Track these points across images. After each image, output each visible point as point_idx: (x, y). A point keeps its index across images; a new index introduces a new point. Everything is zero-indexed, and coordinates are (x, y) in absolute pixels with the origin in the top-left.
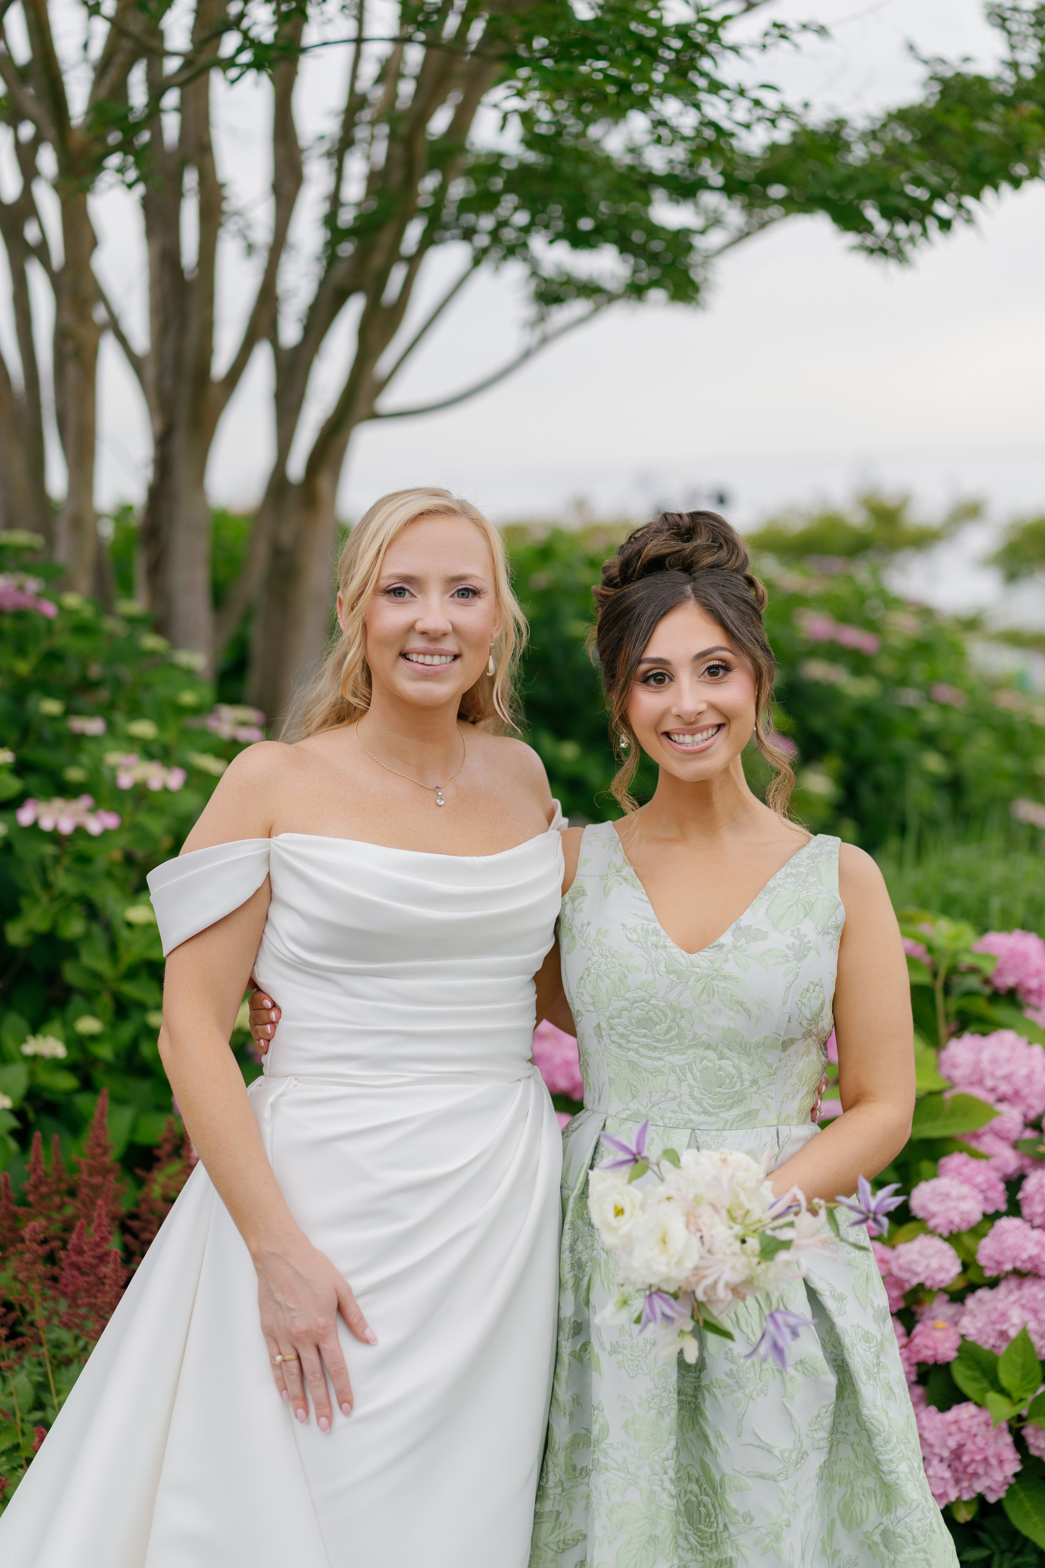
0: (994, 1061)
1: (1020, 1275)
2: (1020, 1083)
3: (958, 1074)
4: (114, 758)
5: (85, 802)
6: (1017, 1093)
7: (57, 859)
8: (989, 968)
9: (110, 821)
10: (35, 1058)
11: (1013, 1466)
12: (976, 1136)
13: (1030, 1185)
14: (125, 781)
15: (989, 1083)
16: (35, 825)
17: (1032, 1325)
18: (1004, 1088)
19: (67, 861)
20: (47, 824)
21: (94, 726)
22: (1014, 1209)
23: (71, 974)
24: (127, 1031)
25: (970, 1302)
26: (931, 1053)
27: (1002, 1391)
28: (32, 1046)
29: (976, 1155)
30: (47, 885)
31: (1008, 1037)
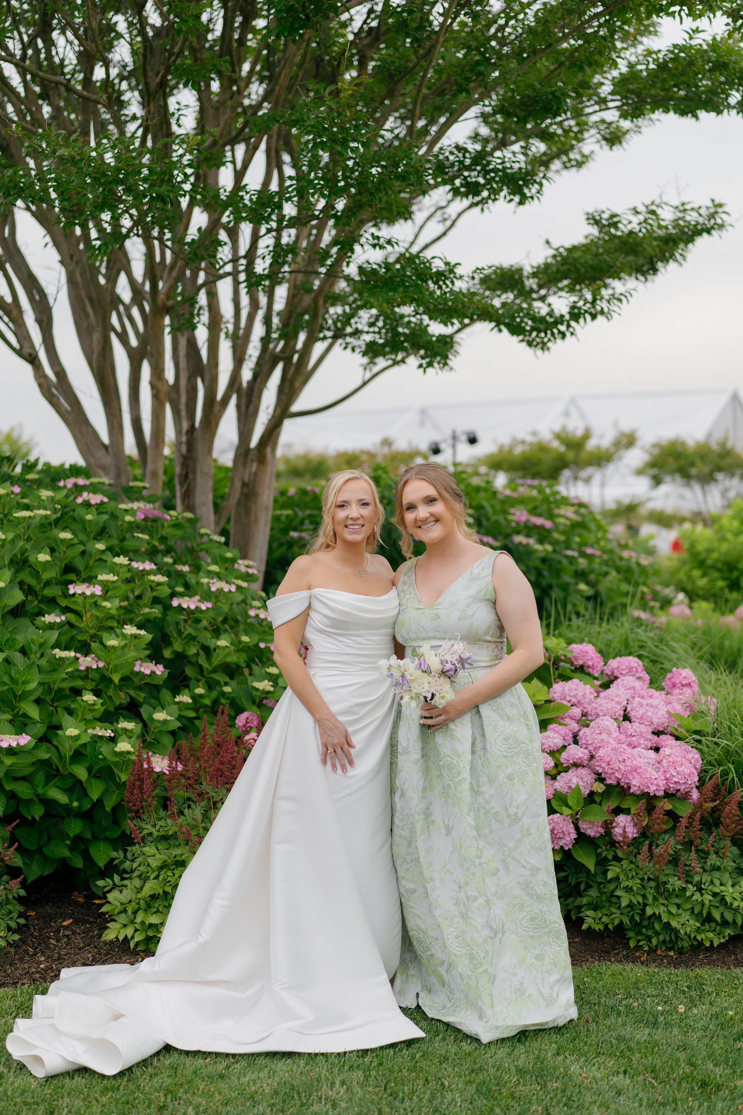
0: (569, 690)
1: (576, 765)
2: (580, 698)
3: (556, 696)
4: (205, 581)
5: (197, 598)
6: (579, 702)
7: (185, 621)
8: (569, 655)
9: (209, 605)
10: (179, 703)
11: (574, 836)
12: (563, 718)
13: (581, 734)
14: (213, 589)
15: (568, 698)
16: (180, 606)
17: (581, 783)
18: (574, 700)
19: (190, 622)
20: (185, 606)
21: (186, 569)
22: (576, 742)
23: (189, 671)
24: (214, 695)
25: (558, 778)
26: (545, 688)
27: (570, 808)
28: (178, 699)
29: (561, 724)
30: (180, 633)
31: (576, 681)
